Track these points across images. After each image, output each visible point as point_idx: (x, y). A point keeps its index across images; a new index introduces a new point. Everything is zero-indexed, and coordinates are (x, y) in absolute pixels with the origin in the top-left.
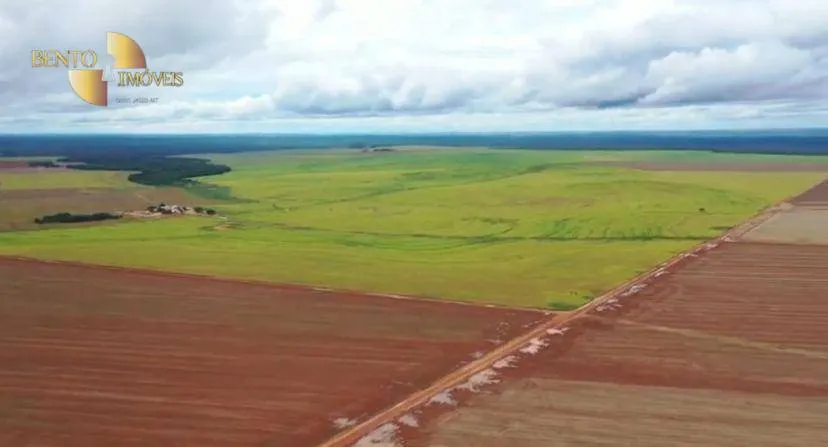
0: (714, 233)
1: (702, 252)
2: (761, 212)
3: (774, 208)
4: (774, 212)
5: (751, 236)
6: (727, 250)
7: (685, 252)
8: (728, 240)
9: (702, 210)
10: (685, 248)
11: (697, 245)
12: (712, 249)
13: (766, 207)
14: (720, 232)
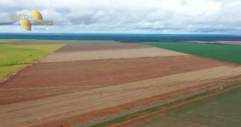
0: (33, 62)
1: (29, 67)
2: (47, 55)
3: (50, 54)
4: (50, 55)
5: (43, 61)
6: (36, 66)
7: (24, 67)
8: (36, 63)
9: (31, 55)
10: (24, 66)
11: (27, 65)
12: (32, 66)
13: (48, 54)
14: (34, 61)
